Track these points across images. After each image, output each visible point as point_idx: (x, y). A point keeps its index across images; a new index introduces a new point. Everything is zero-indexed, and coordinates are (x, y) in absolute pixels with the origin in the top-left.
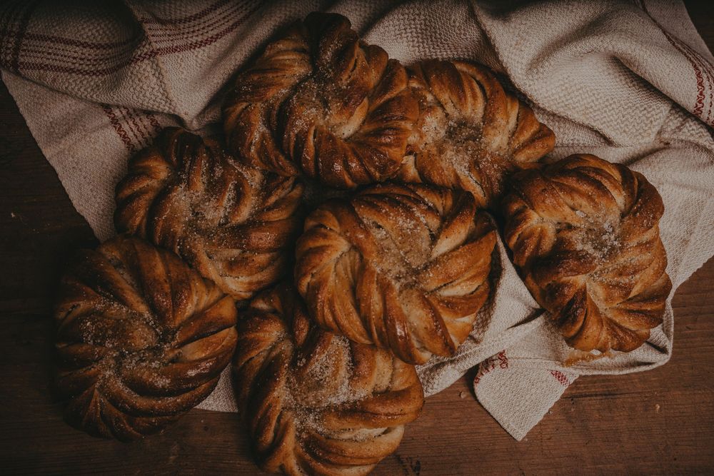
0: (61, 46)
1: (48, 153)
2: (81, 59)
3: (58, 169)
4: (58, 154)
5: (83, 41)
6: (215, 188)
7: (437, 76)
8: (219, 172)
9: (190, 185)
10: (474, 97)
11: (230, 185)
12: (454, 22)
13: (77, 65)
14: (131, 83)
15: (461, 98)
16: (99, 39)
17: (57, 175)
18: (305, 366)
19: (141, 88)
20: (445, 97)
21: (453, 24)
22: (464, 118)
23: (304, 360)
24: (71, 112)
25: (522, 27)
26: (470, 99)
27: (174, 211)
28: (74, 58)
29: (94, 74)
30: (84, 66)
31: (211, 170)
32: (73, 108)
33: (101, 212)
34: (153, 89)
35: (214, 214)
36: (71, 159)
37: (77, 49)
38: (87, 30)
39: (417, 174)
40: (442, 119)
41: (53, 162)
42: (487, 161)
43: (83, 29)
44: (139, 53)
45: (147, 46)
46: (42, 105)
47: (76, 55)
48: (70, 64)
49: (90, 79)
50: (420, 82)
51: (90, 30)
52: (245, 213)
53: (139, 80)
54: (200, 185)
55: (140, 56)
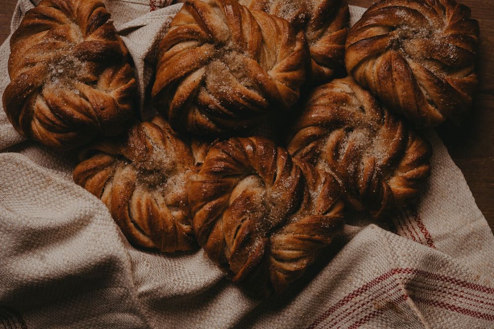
0: (472, 308)
1: (483, 222)
2: (456, 295)
3: (475, 206)
4: (475, 220)
5: (455, 312)
6: (356, 156)
7: (167, 227)
8: (351, 168)
9: (374, 162)
10: (139, 205)
11: (342, 158)
12: (147, 265)
13: (460, 290)
14: (417, 255)
15: (150, 206)
16: (442, 313)
17: (476, 202)
18: (299, 13)
19: (408, 249)
20: (162, 210)
21: (149, 264)
22: (149, 191)
23: (300, 17)
24: (465, 257)
25: (93, 248)
26: (143, 204)
27: (387, 143)
28: (462, 297)
29: (446, 278)
30: (454, 288)
31: (357, 171)
32: (463, 260)
33: (442, 167)
34: (399, 247)
35: (358, 137)
36: (465, 214)
37: (459, 305)
38: (451, 322)
39: (194, 154)
40: (168, 192)
41: (479, 213)
42: (138, 151)
43: (455, 324)
44: (409, 275)
45: (403, 278)
46: (488, 265)
47: (461, 299)
48: (465, 291)
49: (449, 273)
50: (181, 228)
51: (449, 323)
52: (333, 137)
53: (410, 255)
54: (366, 162)
55: (409, 273)
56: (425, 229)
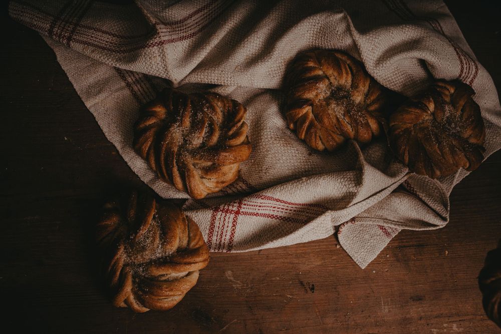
0: (100, 34)
1: (88, 104)
2: (111, 43)
3: (95, 114)
4: (94, 105)
5: (113, 33)
6: (196, 126)
7: (326, 61)
8: (200, 116)
9: (182, 122)
10: (347, 73)
11: (206, 124)
12: (337, 32)
13: (108, 46)
14: (144, 59)
15: (340, 74)
16: (123, 33)
17: (95, 118)
19: (151, 63)
20: (330, 72)
21: (336, 33)
22: (341, 85)
24: (101, 80)
26: (344, 75)
27: (173, 139)
28: (107, 42)
29: (118, 52)
30: (112, 47)
31: (195, 115)
32: (102, 77)
33: (123, 140)
34: (159, 64)
35: (197, 141)
36: (103, 108)
37: (109, 37)
38: (116, 27)
39: (313, 117)
40: (328, 85)
41: (92, 110)
42: (355, 110)
43: (114, 26)
44: (151, 42)
45: (158, 38)
46: (82, 75)
47: (108, 40)
49: (115, 55)
50: (315, 62)
51: (118, 27)
52: (215, 139)
53: (150, 58)
54: (187, 122)
55: (152, 44)
56: (133, 94)
